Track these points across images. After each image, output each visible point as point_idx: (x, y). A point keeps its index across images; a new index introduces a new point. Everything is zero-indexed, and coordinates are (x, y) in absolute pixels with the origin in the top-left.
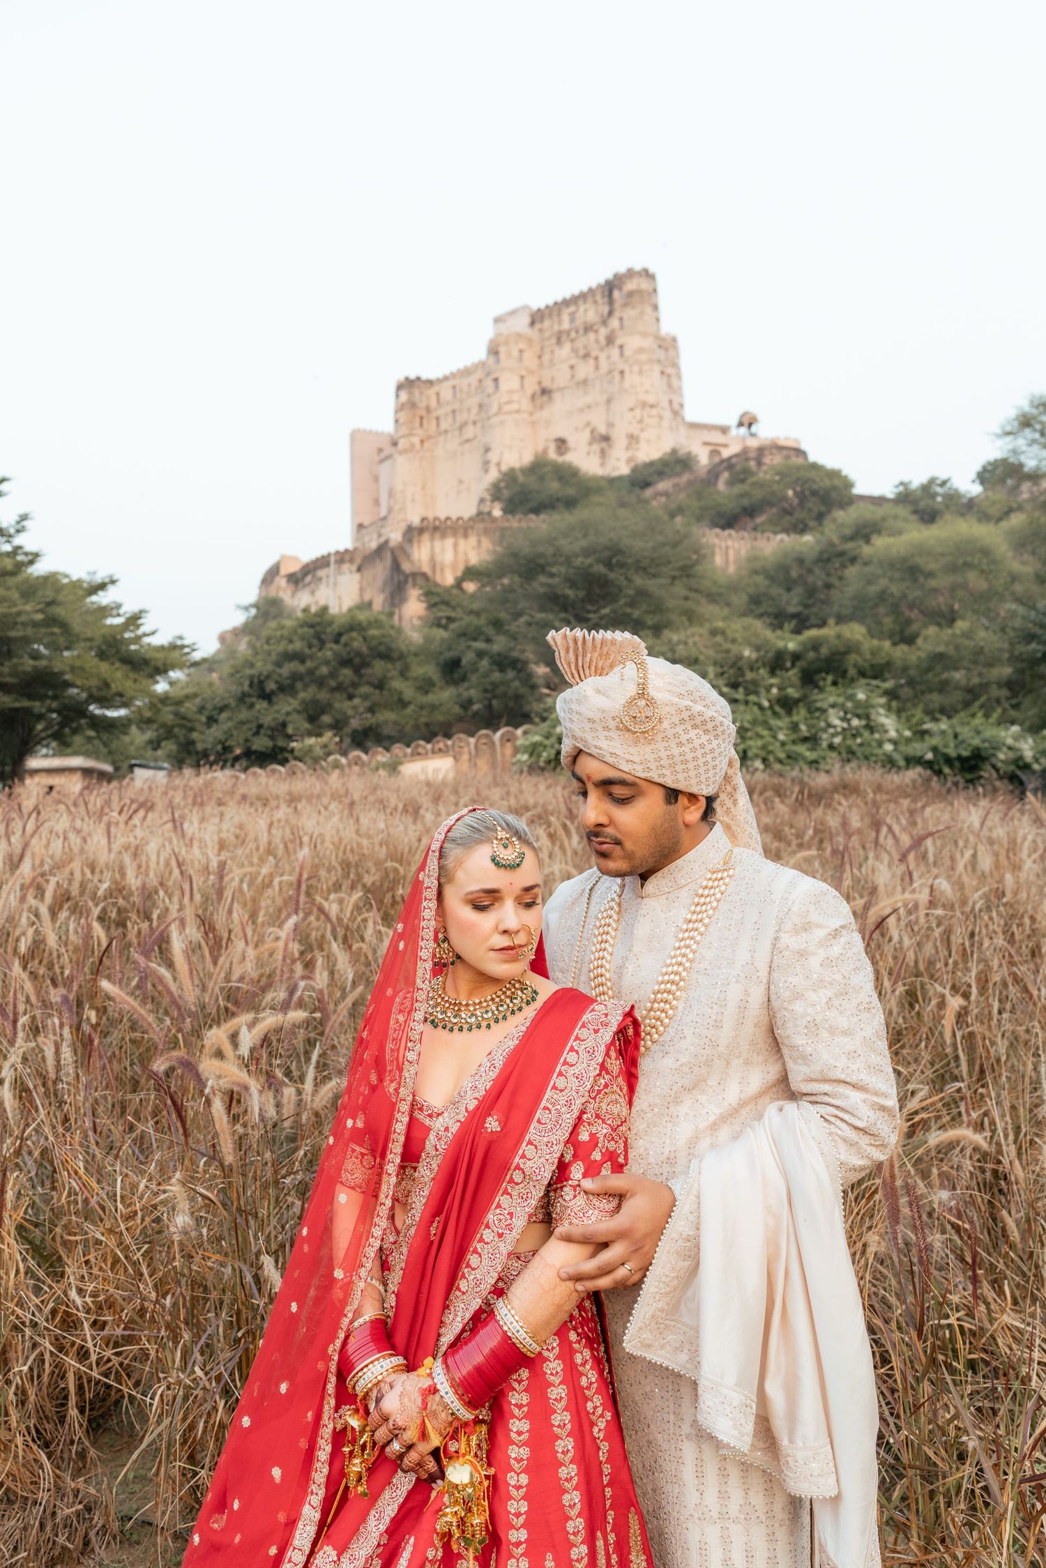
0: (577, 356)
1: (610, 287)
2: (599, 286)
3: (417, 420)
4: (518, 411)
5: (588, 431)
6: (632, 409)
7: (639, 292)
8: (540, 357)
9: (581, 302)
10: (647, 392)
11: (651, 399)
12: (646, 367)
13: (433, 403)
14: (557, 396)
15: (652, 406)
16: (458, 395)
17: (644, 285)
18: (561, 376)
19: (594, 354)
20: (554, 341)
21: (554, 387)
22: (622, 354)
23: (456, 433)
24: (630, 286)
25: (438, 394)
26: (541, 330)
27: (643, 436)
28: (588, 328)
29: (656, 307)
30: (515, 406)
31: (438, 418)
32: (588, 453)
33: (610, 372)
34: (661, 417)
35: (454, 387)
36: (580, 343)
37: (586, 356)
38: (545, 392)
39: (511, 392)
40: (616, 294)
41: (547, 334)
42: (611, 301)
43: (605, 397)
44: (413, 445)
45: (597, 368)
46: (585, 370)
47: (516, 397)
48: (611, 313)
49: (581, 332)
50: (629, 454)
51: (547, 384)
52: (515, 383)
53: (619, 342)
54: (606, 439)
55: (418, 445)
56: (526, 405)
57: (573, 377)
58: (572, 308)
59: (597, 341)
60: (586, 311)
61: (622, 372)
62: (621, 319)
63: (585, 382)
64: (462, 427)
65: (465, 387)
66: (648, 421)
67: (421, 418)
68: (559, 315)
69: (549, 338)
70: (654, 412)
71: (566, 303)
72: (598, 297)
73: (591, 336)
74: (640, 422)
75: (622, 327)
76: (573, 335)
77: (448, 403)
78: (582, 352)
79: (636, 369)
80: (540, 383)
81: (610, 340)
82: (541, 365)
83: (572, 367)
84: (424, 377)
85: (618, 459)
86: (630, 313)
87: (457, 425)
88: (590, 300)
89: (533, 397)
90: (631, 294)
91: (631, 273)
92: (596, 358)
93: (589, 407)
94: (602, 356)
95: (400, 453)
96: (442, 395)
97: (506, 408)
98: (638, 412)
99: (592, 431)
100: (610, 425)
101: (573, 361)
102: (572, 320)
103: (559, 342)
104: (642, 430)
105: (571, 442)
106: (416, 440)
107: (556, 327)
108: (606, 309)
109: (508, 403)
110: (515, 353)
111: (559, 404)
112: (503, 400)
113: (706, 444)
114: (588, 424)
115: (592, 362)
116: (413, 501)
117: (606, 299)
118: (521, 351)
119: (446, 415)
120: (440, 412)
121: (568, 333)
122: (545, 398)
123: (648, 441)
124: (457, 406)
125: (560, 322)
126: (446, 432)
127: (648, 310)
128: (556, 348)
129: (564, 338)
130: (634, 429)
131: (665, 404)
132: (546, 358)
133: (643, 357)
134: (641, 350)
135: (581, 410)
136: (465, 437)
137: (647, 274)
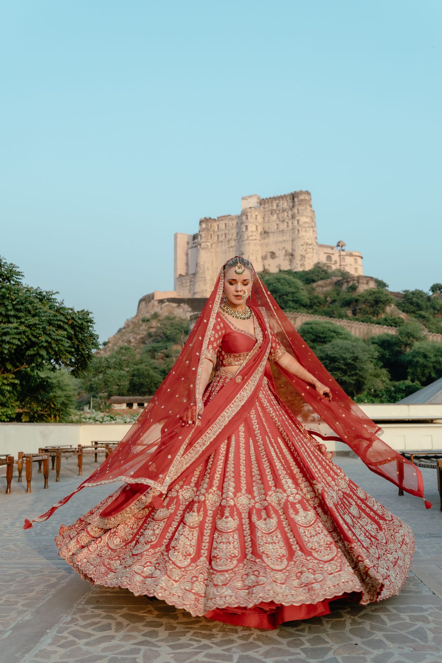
0: (279, 220)
1: (293, 196)
2: (289, 195)
3: (210, 236)
4: (255, 240)
5: (284, 251)
6: (302, 245)
7: (305, 200)
8: (264, 218)
9: (281, 200)
10: (308, 239)
11: (309, 242)
12: (307, 229)
13: (216, 229)
14: (271, 235)
15: (310, 245)
16: (227, 227)
17: (307, 197)
18: (274, 228)
19: (287, 221)
20: (269, 213)
21: (270, 231)
22: (298, 223)
23: (226, 243)
24: (302, 197)
25: (218, 226)
26: (264, 208)
27: (307, 256)
28: (284, 211)
29: (311, 206)
30: (254, 238)
31: (218, 236)
32: (284, 260)
33: (293, 229)
34: (313, 249)
35: (226, 224)
36: (281, 216)
37: (283, 221)
38: (265, 232)
39: (252, 232)
40: (296, 199)
41: (267, 210)
42: (293, 201)
43: (291, 239)
44: (208, 246)
45: (288, 226)
46: (283, 226)
47: (254, 234)
48: (293, 206)
49: (281, 211)
50: (301, 262)
51: (267, 229)
52: (254, 229)
53: (297, 218)
54: (292, 255)
55: (210, 246)
56: (258, 237)
57: (278, 228)
58: (278, 202)
59: (288, 216)
60: (283, 203)
61: (298, 230)
62: (298, 210)
63: (283, 231)
64: (229, 241)
65: (231, 225)
66: (309, 250)
67: (211, 235)
68: (272, 203)
69: (268, 211)
70: (311, 247)
71: (275, 198)
72: (288, 199)
73: (286, 214)
74: (306, 250)
75: (298, 213)
76: (278, 212)
77: (222, 230)
78: (281, 219)
79: (304, 229)
80: (264, 229)
81: (293, 217)
82: (264, 221)
83: (277, 225)
84: (212, 218)
85: (297, 264)
86: (301, 208)
87: (227, 240)
88: (285, 199)
89: (261, 233)
90: (302, 200)
91: (301, 193)
92: (288, 223)
93: (284, 241)
94: (290, 222)
95: (202, 249)
96: (220, 226)
97: (251, 238)
98: (305, 246)
99: (286, 251)
100: (293, 250)
101: (278, 222)
102: (278, 206)
103: (272, 214)
104: (306, 254)
105: (277, 254)
106: (209, 244)
107: (271, 208)
108: (291, 204)
109: (251, 236)
110: (254, 216)
111: (272, 239)
112: (249, 235)
113: (325, 253)
114: (284, 248)
115: (286, 224)
116: (208, 269)
117: (291, 200)
118: (256, 216)
119: (222, 235)
120: (220, 233)
121: (276, 210)
122: (266, 235)
123: (309, 258)
124: (227, 232)
125: (272, 206)
126: (222, 242)
127: (308, 207)
128: (270, 216)
129: (274, 212)
130: (303, 253)
131: (314, 244)
132: (266, 219)
133: (307, 225)
134: (306, 223)
135: (281, 242)
136: (230, 245)
137: (308, 193)
